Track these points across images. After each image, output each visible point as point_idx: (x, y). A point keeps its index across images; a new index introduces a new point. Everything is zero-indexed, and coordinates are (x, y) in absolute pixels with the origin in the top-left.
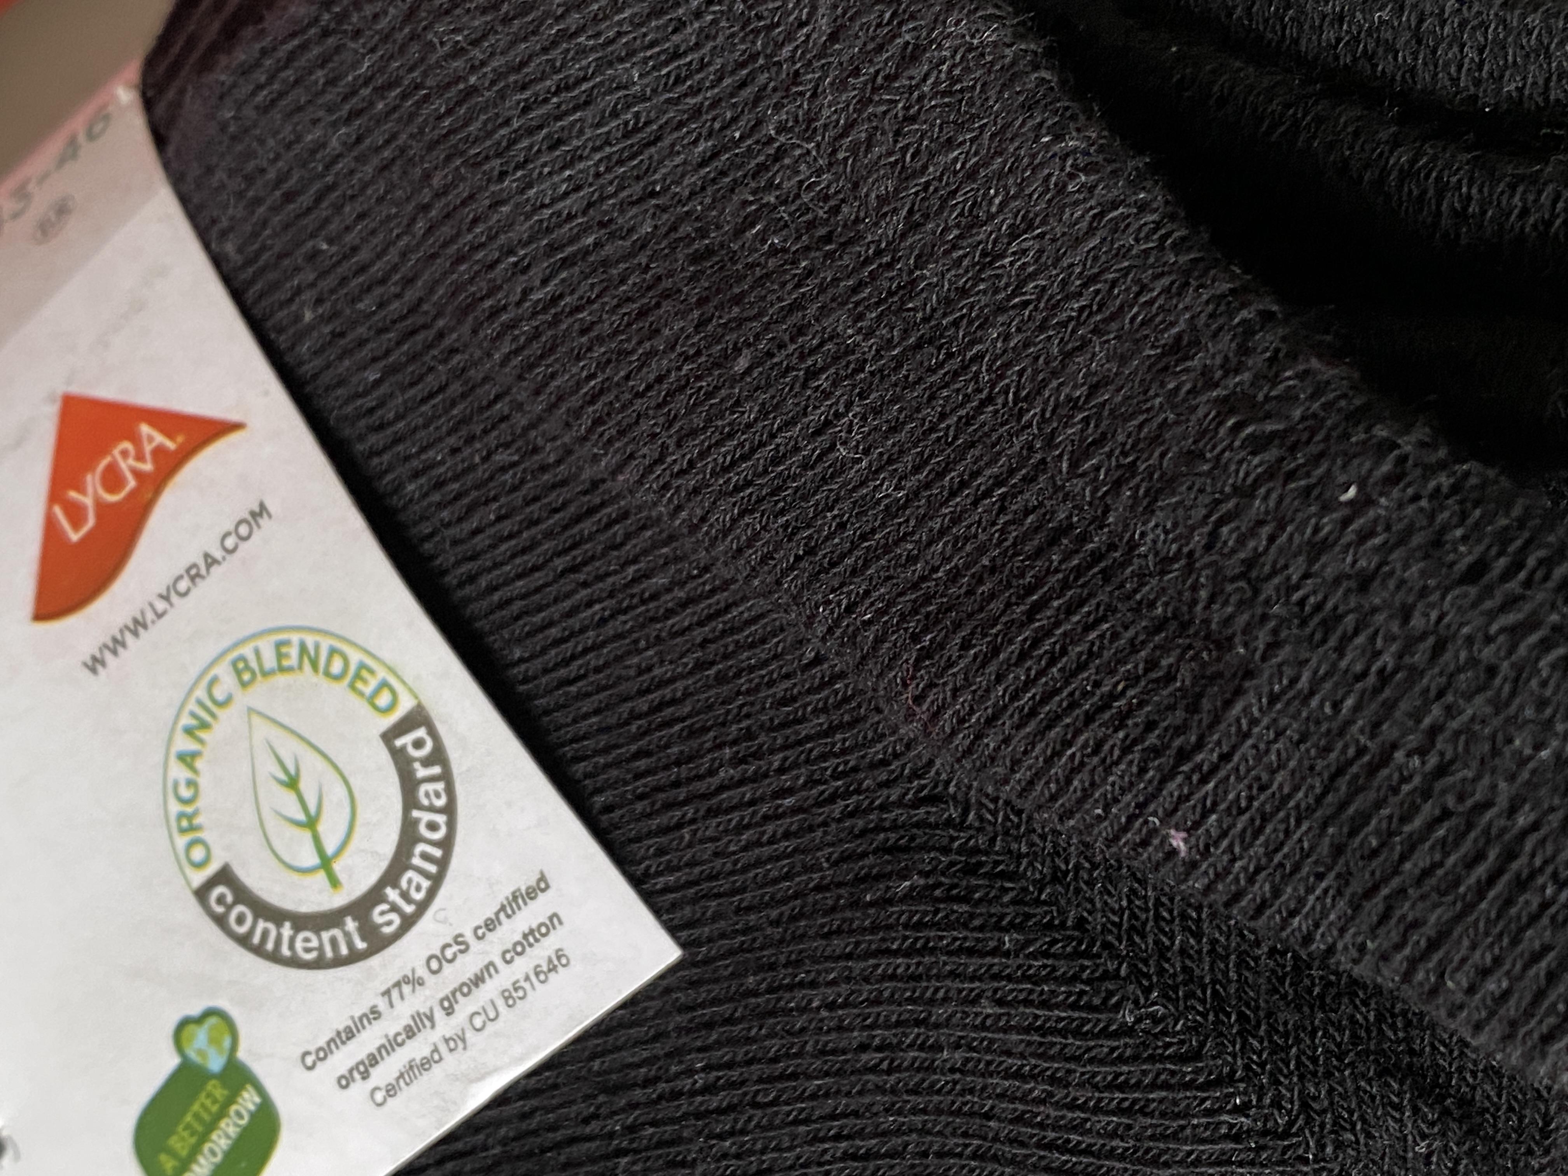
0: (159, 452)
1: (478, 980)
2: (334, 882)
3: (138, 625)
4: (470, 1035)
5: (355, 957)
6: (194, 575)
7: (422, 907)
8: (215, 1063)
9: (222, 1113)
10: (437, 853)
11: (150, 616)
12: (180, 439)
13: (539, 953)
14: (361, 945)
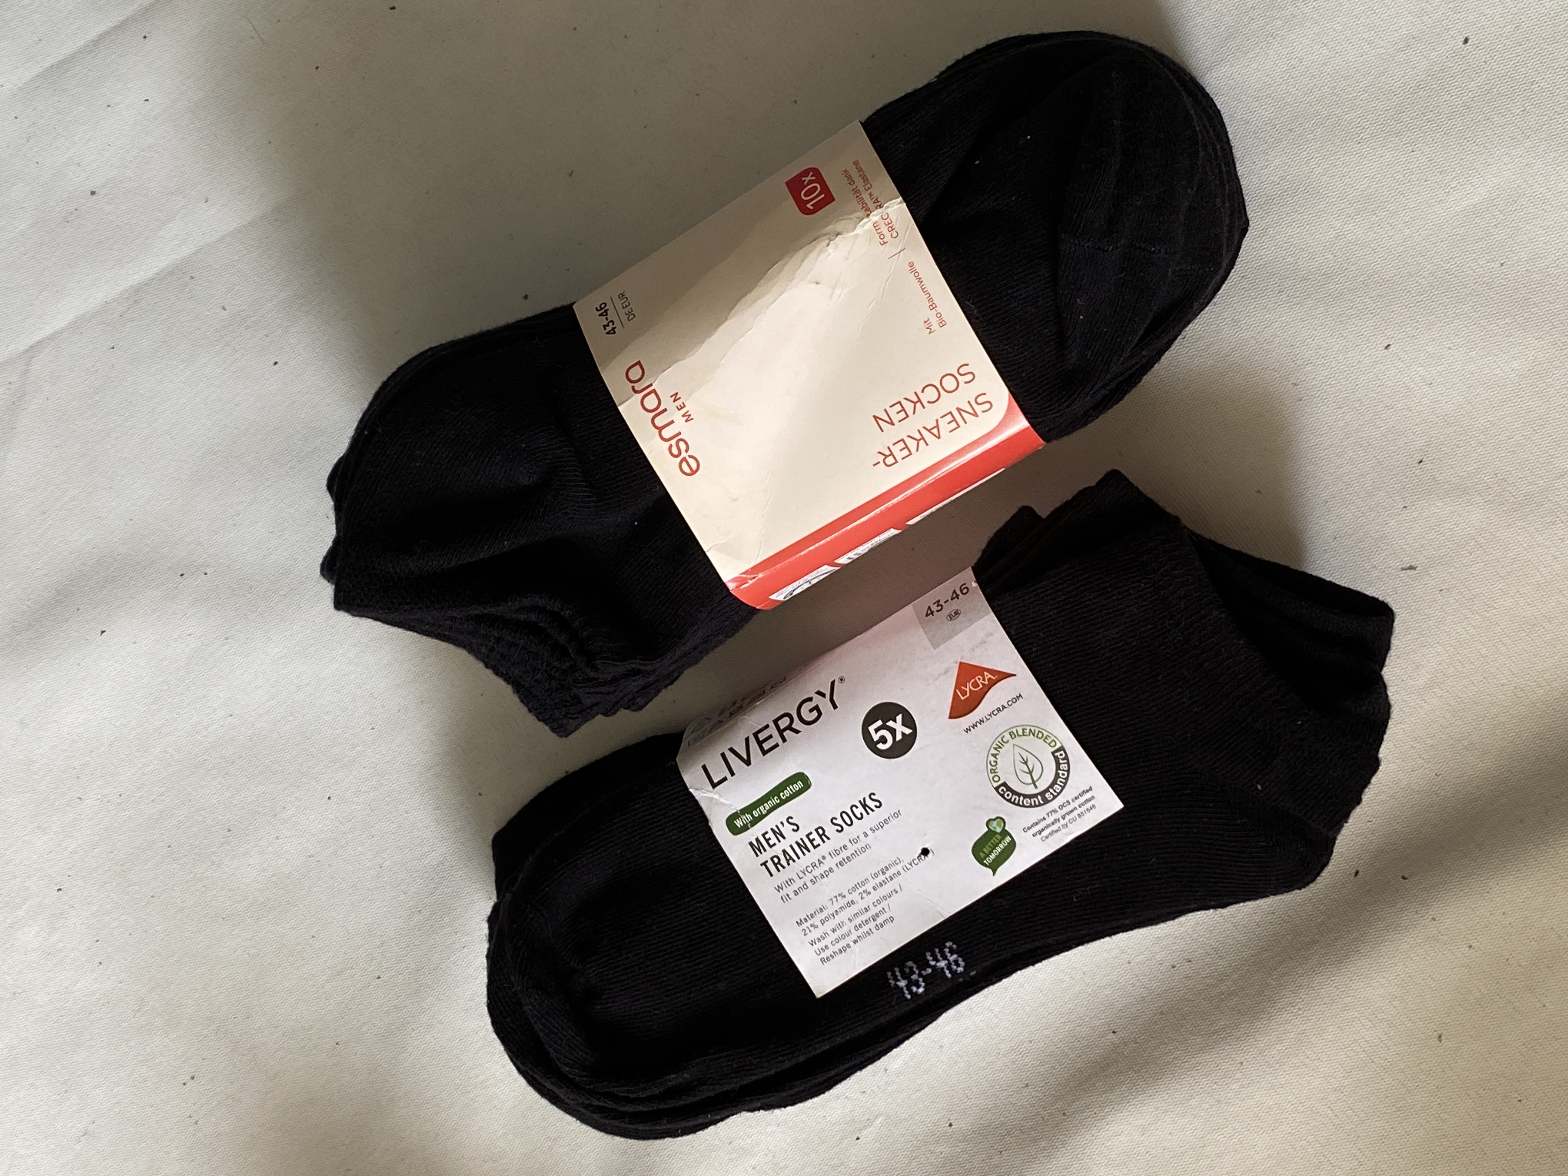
0: (990, 679)
1: (1072, 811)
2: (1036, 787)
3: (982, 721)
4: (1068, 824)
5: (1040, 805)
6: (999, 710)
7: (1059, 794)
8: (999, 830)
9: (1000, 843)
10: (1064, 781)
11: (985, 719)
12: (996, 677)
13: (1088, 805)
14: (1042, 802)
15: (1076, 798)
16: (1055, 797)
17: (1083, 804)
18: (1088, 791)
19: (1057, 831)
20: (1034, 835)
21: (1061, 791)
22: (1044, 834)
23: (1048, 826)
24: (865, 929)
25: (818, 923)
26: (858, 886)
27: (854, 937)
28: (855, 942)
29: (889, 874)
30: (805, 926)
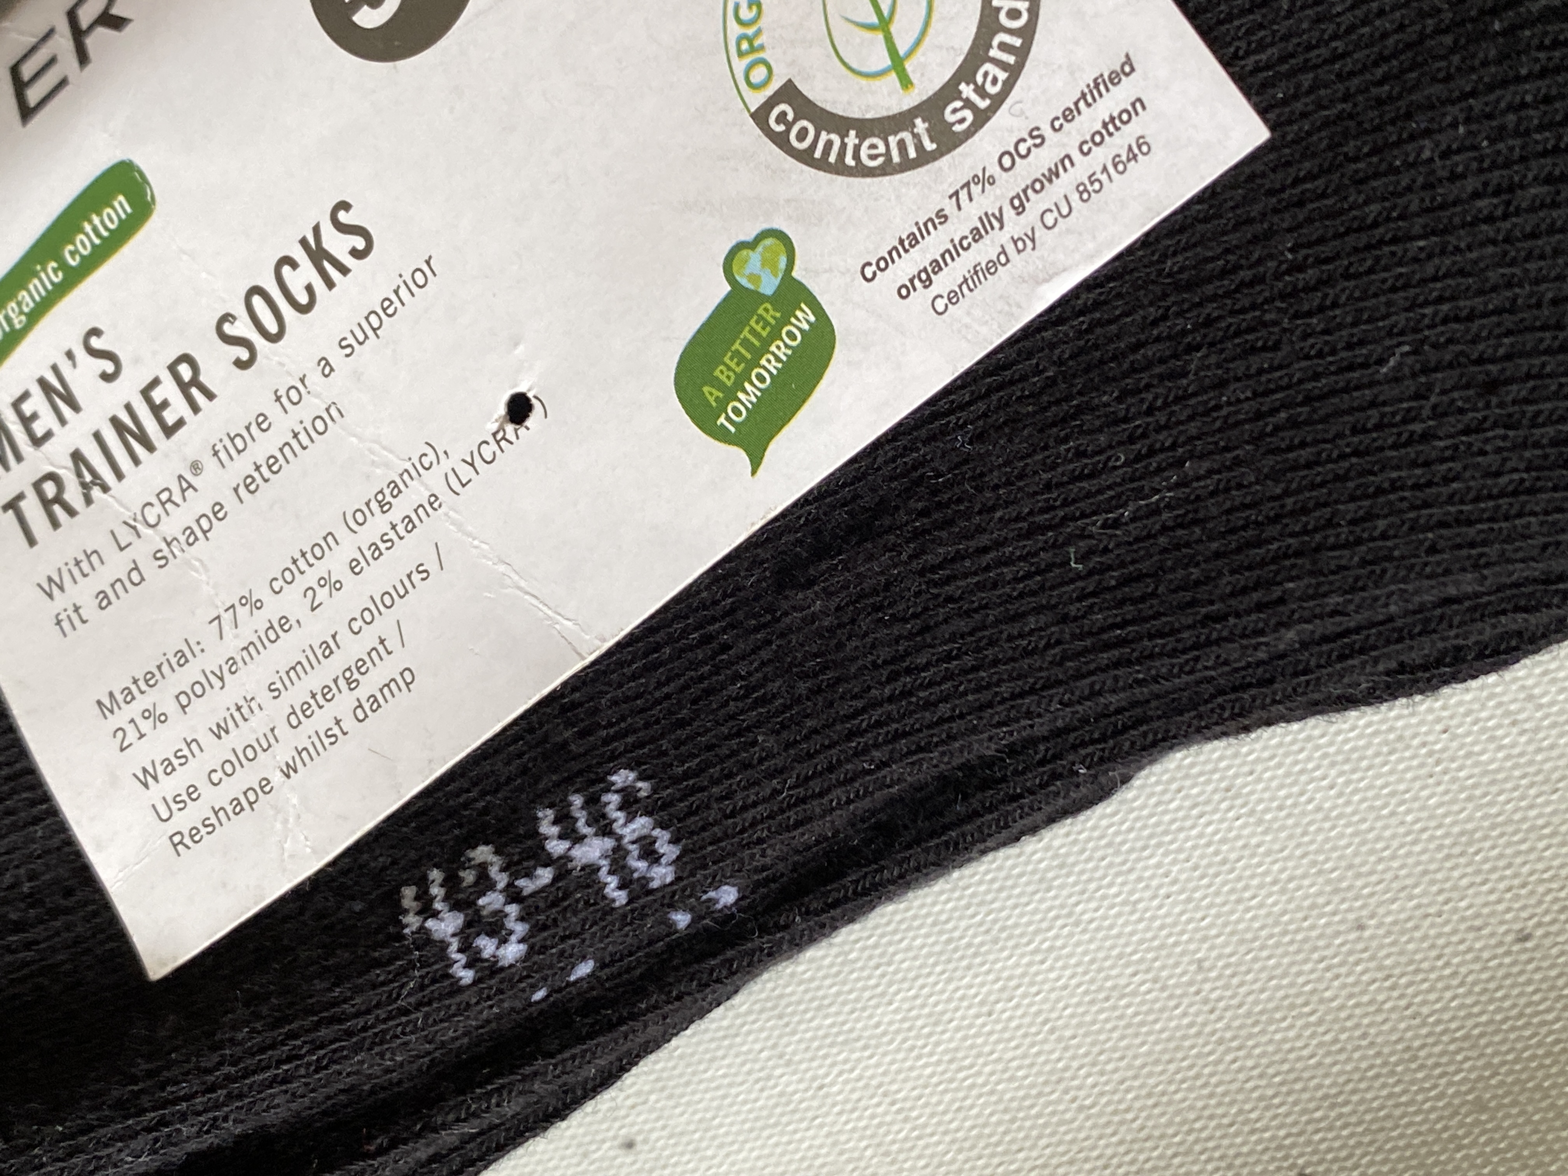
1: (1053, 174)
2: (906, 82)
4: (1040, 233)
5: (924, 158)
7: (998, 101)
8: (769, 285)
9: (775, 335)
10: (1017, 42)
13: (1119, 143)
14: (930, 146)
15: (1069, 115)
16: (982, 118)
17: (1097, 139)
18: (1115, 78)
19: (991, 268)
20: (904, 292)
21: (1009, 85)
22: (944, 282)
23: (959, 248)
24: (322, 720)
25: (170, 707)
26: (302, 563)
27: (283, 754)
28: (289, 771)
29: (402, 507)
30: (120, 718)
